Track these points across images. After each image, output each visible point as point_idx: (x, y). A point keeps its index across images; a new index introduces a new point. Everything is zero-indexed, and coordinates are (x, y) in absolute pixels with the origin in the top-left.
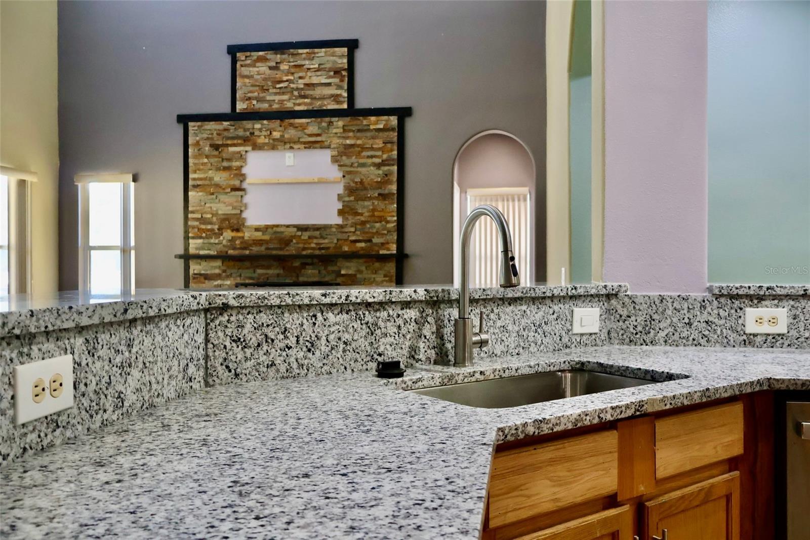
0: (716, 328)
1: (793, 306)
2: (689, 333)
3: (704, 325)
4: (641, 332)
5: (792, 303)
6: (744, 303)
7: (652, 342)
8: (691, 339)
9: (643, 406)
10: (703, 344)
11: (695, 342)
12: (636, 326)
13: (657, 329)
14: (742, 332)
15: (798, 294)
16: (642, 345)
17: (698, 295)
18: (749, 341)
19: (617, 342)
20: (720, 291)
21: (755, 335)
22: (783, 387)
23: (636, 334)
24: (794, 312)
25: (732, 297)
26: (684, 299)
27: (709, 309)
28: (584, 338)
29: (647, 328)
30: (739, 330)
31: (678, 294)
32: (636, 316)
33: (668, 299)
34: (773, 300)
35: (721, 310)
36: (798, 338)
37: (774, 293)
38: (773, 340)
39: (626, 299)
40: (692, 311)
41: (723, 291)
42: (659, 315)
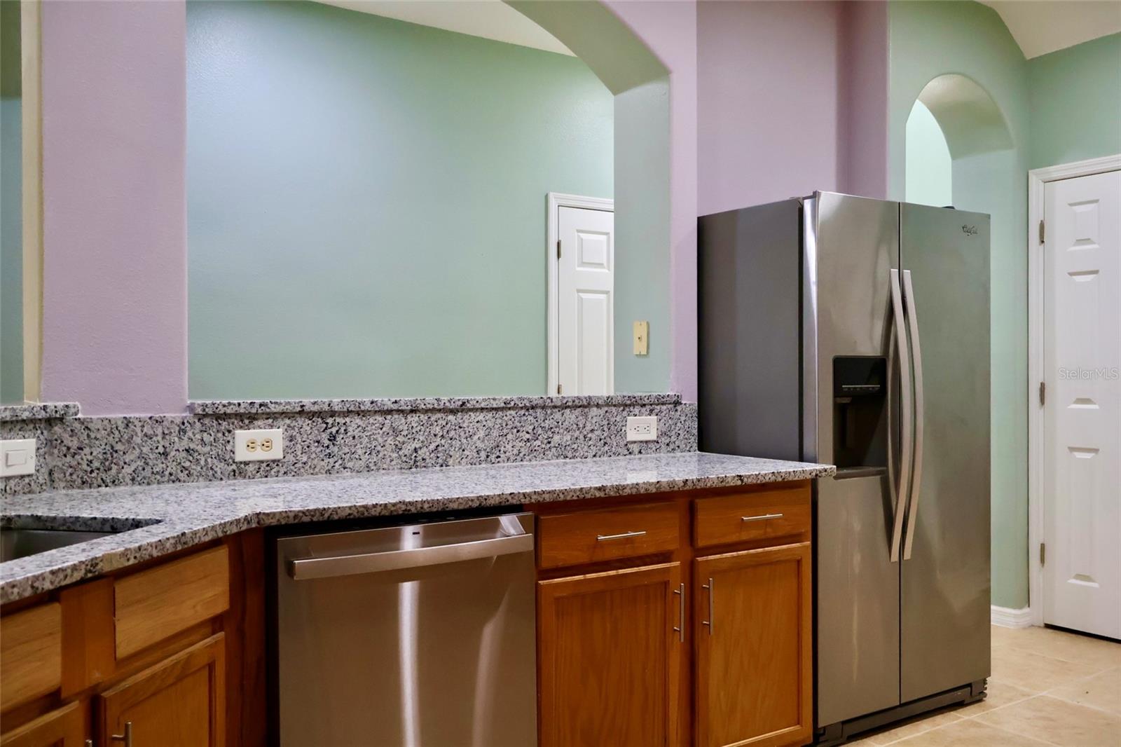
0: (199, 457)
1: (289, 426)
2: (164, 466)
3: (184, 454)
4: (98, 469)
5: (288, 421)
6: (233, 424)
7: (114, 482)
8: (167, 473)
9: (97, 564)
10: (182, 479)
11: (173, 477)
12: (91, 462)
13: (121, 463)
14: (230, 461)
15: (294, 411)
16: (99, 486)
17: (175, 415)
18: (240, 471)
19: (63, 484)
20: (204, 410)
21: (246, 463)
22: (274, 522)
23: (92, 472)
24: (290, 432)
25: (219, 417)
26: (157, 421)
27: (190, 434)
28: (12, 483)
29: (107, 463)
30: (227, 458)
31: (150, 415)
32: (91, 447)
33: (137, 423)
34: (267, 419)
35: (205, 434)
36: (296, 463)
37: (268, 410)
38: (267, 468)
39: (77, 425)
40: (167, 437)
41: (207, 410)
42: (124, 444)
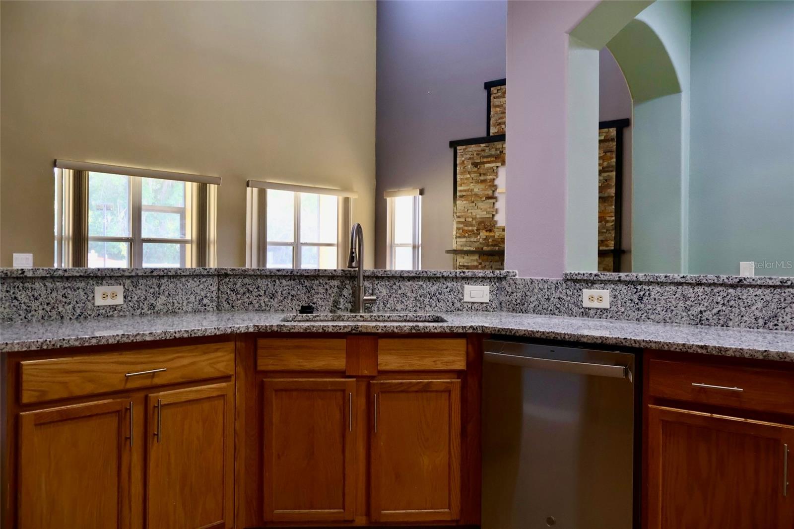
0: (564, 303)
1: (613, 289)
2: (548, 305)
3: (557, 300)
4: (519, 304)
5: (613, 286)
6: (582, 285)
7: (526, 311)
8: (549, 309)
9: (358, 328)
10: (556, 314)
11: (551, 312)
12: (516, 300)
13: (529, 302)
14: (581, 306)
15: (614, 280)
16: (520, 312)
17: (554, 279)
18: (586, 313)
19: (505, 309)
20: (566, 277)
21: (589, 309)
23: (517, 305)
24: (614, 293)
25: (576, 281)
26: (545, 282)
27: (560, 289)
28: (476, 305)
29: (523, 301)
30: (579, 305)
31: (542, 278)
32: (517, 292)
33: (536, 282)
34: (601, 284)
35: (568, 290)
36: (617, 312)
37: (599, 279)
38: (601, 313)
39: (511, 281)
40: (550, 290)
41: (567, 277)
42: (530, 292)
